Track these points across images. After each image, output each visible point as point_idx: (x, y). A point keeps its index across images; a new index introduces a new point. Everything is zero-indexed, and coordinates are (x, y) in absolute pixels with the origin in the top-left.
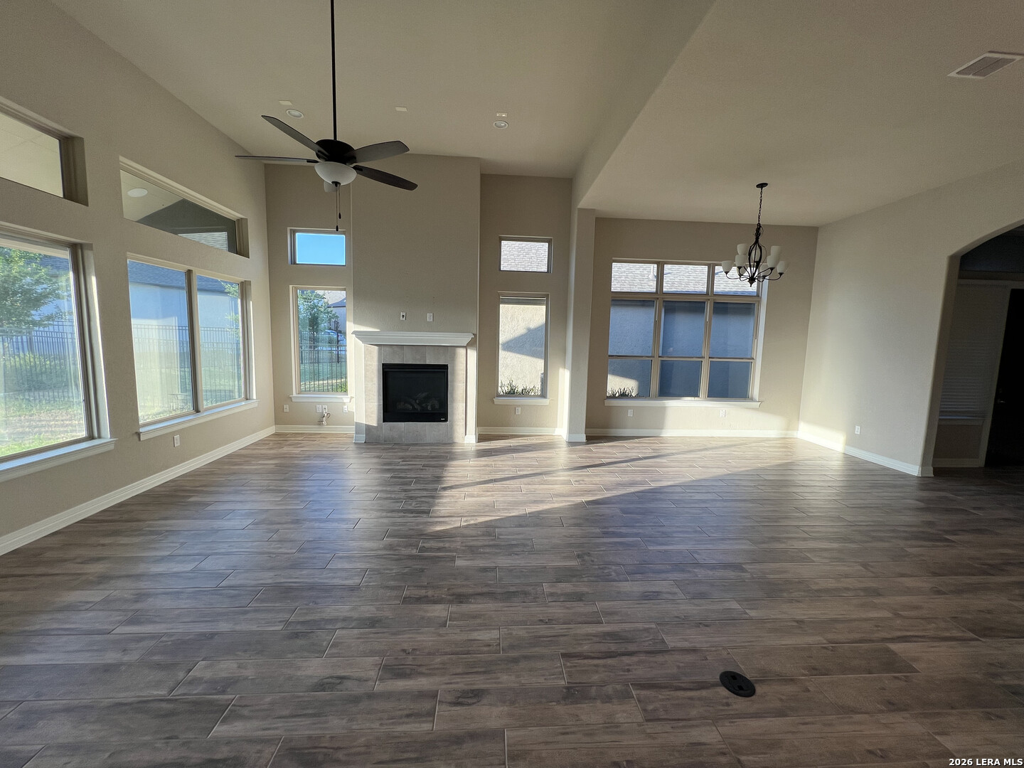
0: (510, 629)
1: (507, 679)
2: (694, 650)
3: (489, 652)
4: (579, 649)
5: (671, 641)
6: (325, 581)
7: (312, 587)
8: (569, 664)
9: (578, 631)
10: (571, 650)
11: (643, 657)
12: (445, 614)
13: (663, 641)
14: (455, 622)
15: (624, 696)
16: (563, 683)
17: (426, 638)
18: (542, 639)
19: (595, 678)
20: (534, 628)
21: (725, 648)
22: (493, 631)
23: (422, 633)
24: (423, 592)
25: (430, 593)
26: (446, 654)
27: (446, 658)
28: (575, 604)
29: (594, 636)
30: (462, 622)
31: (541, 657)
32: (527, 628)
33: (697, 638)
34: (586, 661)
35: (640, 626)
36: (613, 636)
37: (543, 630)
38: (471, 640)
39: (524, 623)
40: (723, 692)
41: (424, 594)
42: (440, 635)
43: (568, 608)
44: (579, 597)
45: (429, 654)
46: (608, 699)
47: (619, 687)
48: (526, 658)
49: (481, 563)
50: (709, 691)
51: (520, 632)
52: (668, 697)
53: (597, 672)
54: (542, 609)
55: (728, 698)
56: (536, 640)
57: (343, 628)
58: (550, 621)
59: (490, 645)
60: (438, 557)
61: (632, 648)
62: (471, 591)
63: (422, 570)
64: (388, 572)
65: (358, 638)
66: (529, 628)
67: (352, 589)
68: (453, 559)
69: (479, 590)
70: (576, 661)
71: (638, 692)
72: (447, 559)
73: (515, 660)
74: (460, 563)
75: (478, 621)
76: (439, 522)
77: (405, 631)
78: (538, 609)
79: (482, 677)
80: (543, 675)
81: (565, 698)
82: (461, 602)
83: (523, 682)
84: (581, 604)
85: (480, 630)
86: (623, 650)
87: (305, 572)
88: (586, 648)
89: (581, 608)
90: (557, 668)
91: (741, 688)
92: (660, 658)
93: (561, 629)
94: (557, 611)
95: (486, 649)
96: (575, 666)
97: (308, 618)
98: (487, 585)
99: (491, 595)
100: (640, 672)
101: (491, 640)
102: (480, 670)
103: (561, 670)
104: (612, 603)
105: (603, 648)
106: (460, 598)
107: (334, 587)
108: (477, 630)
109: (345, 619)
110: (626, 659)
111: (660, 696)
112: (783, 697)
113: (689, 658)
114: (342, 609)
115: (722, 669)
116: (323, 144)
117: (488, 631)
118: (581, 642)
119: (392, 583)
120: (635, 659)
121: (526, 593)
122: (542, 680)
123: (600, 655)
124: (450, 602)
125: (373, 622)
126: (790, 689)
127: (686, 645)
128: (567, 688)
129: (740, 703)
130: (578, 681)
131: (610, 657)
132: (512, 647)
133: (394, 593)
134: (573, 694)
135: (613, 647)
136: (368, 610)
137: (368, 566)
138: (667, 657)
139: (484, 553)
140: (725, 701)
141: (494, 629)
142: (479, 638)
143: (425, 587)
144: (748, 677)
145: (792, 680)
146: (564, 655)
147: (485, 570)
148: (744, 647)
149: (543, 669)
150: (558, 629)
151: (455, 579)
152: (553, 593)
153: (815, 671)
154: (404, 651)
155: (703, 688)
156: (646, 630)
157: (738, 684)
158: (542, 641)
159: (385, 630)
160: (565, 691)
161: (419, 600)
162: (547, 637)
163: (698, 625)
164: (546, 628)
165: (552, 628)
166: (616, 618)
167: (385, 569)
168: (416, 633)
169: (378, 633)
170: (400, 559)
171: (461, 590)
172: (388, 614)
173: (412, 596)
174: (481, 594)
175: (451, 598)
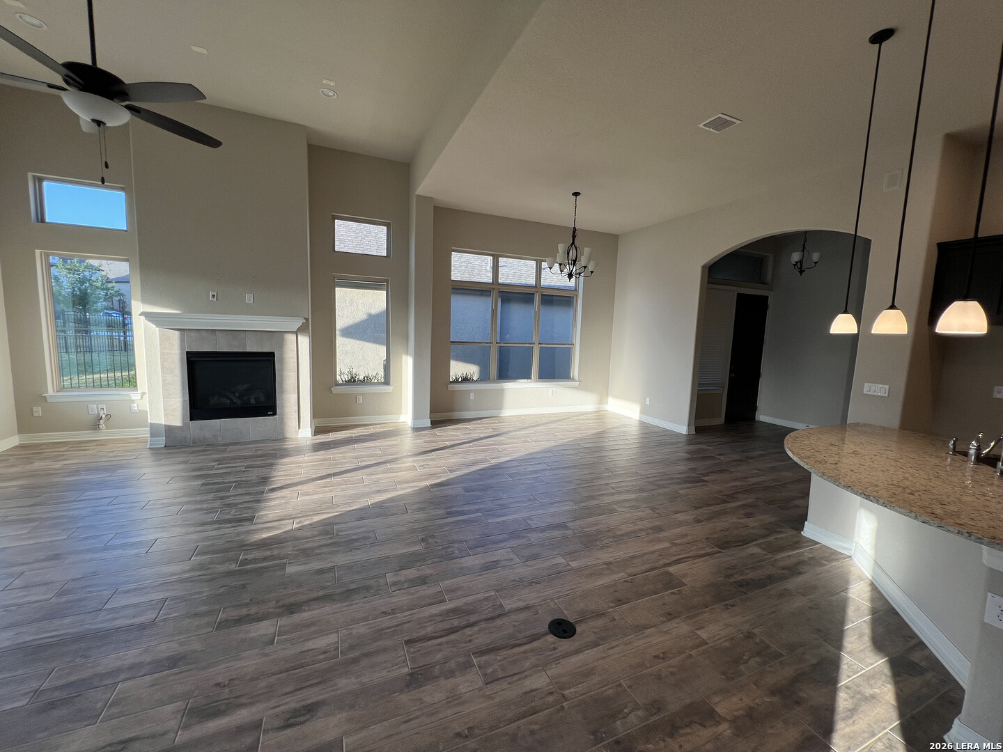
0: (350, 629)
1: (345, 684)
2: (527, 608)
3: (325, 659)
4: (423, 632)
5: (508, 604)
6: (101, 626)
7: (79, 638)
8: (412, 650)
9: (422, 615)
10: (415, 635)
11: (483, 625)
12: (272, 630)
13: (501, 606)
14: (285, 637)
15: (467, 666)
16: (406, 670)
17: (249, 662)
18: (384, 632)
19: (439, 656)
20: (375, 623)
21: (552, 600)
22: (329, 636)
23: (241, 659)
24: (244, 611)
25: (253, 610)
26: (273, 674)
27: (272, 679)
28: (419, 588)
29: (437, 616)
30: (293, 635)
31: (384, 650)
32: (368, 624)
33: (530, 596)
34: (429, 643)
35: (481, 596)
36: (455, 611)
37: (386, 621)
38: (304, 652)
39: (365, 619)
40: (551, 638)
41: (246, 613)
42: (267, 655)
43: (412, 594)
44: (423, 581)
45: (251, 680)
46: (450, 674)
47: (461, 660)
48: (367, 655)
49: (316, 565)
50: (539, 641)
51: (361, 629)
52: (505, 656)
53: (440, 651)
54: (384, 600)
55: (554, 643)
56: (380, 634)
57: (129, 679)
58: (393, 611)
59: (327, 652)
60: (262, 568)
61: (473, 619)
62: (305, 598)
63: (244, 586)
64: (197, 596)
65: (152, 686)
66: (371, 624)
67: (142, 627)
68: (283, 567)
69: (315, 595)
70: (420, 645)
71: (479, 659)
72: (276, 568)
73: (355, 661)
74: (291, 570)
75: (313, 629)
76: (264, 528)
77: (219, 661)
78: (380, 601)
79: (316, 689)
80: (387, 668)
81: (408, 685)
82: (293, 613)
83: (364, 681)
84: (425, 587)
85: (315, 638)
86: (466, 622)
87: (68, 620)
88: (429, 629)
89: (425, 591)
90: (400, 657)
91: (565, 631)
92: (498, 622)
93: (405, 616)
94: (401, 598)
95: (321, 657)
96: (419, 650)
97: (73, 678)
98: (323, 588)
99: (329, 598)
100: (482, 640)
101: (328, 645)
102: (314, 681)
103: (404, 658)
104: (455, 580)
105: (446, 625)
106: (291, 609)
107: (117, 630)
108: (312, 638)
109: (132, 667)
110: (468, 631)
111: (498, 658)
112: (596, 630)
113: (523, 616)
114: (131, 655)
115: (550, 619)
116: (71, 66)
117: (325, 637)
118: (423, 625)
119: (202, 609)
120: (476, 628)
121: (367, 588)
122: (384, 673)
123: (443, 633)
124: (279, 615)
125: (174, 662)
126: (600, 622)
127: (521, 604)
128: (411, 675)
129: (565, 645)
130: (421, 665)
131: (453, 633)
132: (352, 648)
133: (206, 620)
134: (416, 679)
135: (456, 622)
136: (166, 648)
137: (167, 594)
138: (505, 620)
139: (320, 554)
140: (552, 646)
141: (332, 633)
142: (314, 647)
143: (246, 605)
144: (570, 620)
145: (603, 614)
146: (408, 642)
147: (321, 572)
148: (567, 595)
149: (385, 662)
150: (401, 617)
151: (285, 588)
152: (396, 582)
153: (619, 602)
154: (218, 685)
155: (535, 640)
156: (487, 599)
157: (562, 629)
158: (386, 633)
159: (193, 666)
160: (408, 678)
161: (239, 621)
162: (390, 628)
163: (530, 584)
164: (389, 619)
165: (396, 617)
166: (459, 593)
167: (191, 595)
168: (235, 660)
169: (181, 672)
170: (214, 579)
171: (292, 600)
172: (197, 646)
173: (229, 618)
174: (317, 599)
175: (280, 610)
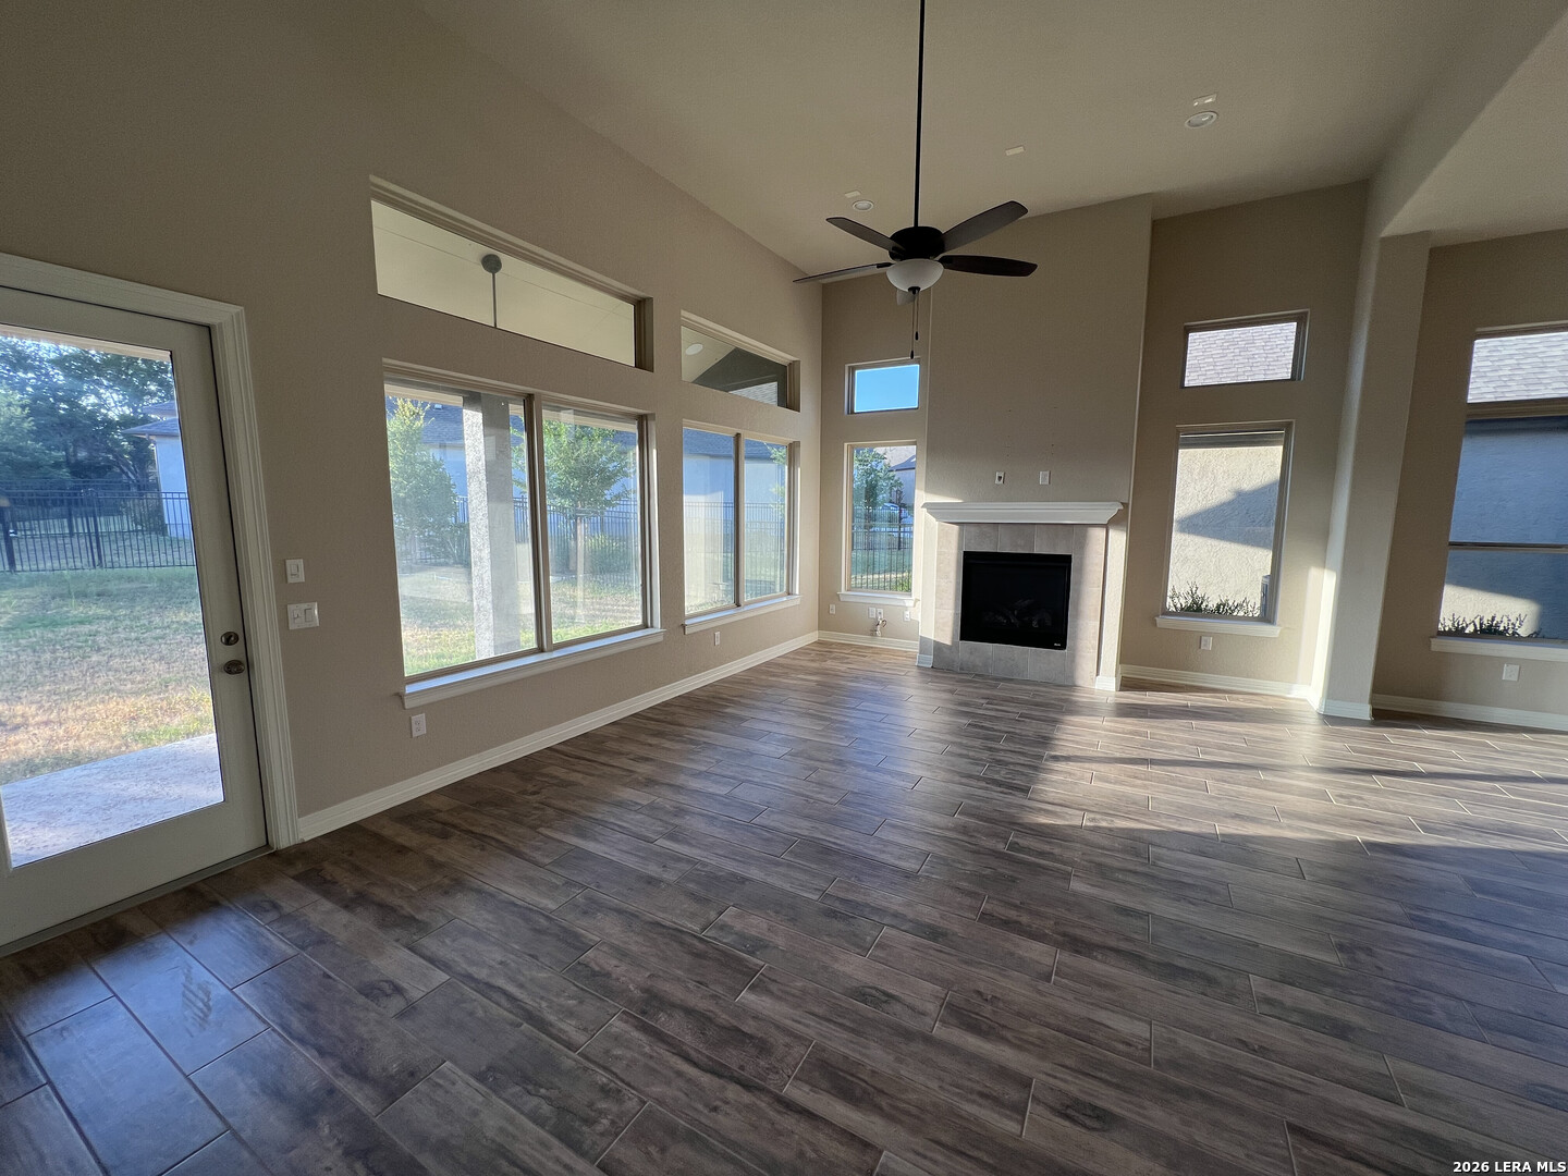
0: (1174, 1032)
1: (1162, 1118)
3: (1127, 1055)
4: (1332, 1133)
6: (870, 852)
7: (855, 857)
8: (1306, 1151)
9: (1334, 1097)
10: (1312, 1127)
12: (1048, 961)
14: (1066, 981)
17: (1016, 989)
18: (1243, 1077)
20: (1225, 1051)
22: (1137, 1022)
23: (1009, 977)
24: (1012, 914)
25: (1025, 919)
26: (1048, 1025)
27: (1047, 1032)
28: (1328, 1040)
29: (1376, 1123)
30: (1078, 986)
31: (1240, 1111)
32: (1209, 1045)
37: (1243, 1060)
38: (1093, 1021)
39: (1205, 1033)
41: (1015, 918)
42: (1039, 992)
43: (1306, 1041)
44: (1341, 1031)
45: (1019, 1014)
48: (1205, 1097)
49: (1120, 898)
51: (1196, 1046)
54: (1246, 1021)
56: (1230, 1076)
57: (893, 926)
58: (1262, 1051)
59: (1130, 1045)
60: (1039, 866)
62: (1096, 939)
63: (1013, 880)
64: (960, 866)
65: (913, 949)
66: (1214, 1047)
67: (909, 875)
68: (1067, 877)
69: (1112, 942)
70: (1327, 1154)
72: (1057, 874)
73: (1181, 1092)
74: (1077, 885)
75: (1107, 994)
76: (1045, 810)
77: (980, 963)
78: (1238, 1018)
79: (1111, 1092)
80: (1243, 1146)
82: (1077, 952)
83: (1197, 1138)
84: (1341, 1044)
85: (1113, 1012)
87: (847, 832)
88: (1353, 1137)
89: (1341, 1052)
90: (1276, 1145)
93: (1290, 1076)
94: (1278, 1034)
95: (1121, 1047)
96: (1323, 1163)
97: (850, 897)
98: (1128, 939)
99: (1136, 960)
101: (1133, 1036)
102: (1109, 1078)
103: (1285, 1153)
104: (1433, 1073)
105: (1401, 1157)
106: (1077, 945)
107: (884, 865)
108: (1106, 1009)
109: (895, 915)
114: (895, 901)
116: (900, 236)
117: (1126, 1019)
119: (964, 884)
121: (1211, 981)
122: (1239, 1153)
124: (1057, 944)
125: (934, 933)
132: (1174, 1065)
133: (968, 901)
136: (929, 914)
137: (931, 848)
139: (1124, 882)
141: (1141, 1020)
142: (1109, 1023)
143: (1016, 907)
146: (1295, 1129)
147: (1125, 911)
149: (1242, 1134)
150: (1281, 1072)
151: (1069, 910)
152: (1274, 1000)
154: (979, 993)
158: (1243, 1082)
159: (953, 951)
161: (1007, 924)
162: (1255, 1078)
164: (1254, 1060)
165: (1267, 1065)
166: (1443, 1109)
167: (954, 861)
168: (1000, 974)
169: (941, 951)
170: (978, 853)
171: (1078, 932)
172: (956, 928)
173: (995, 914)
174: (1117, 951)
175: (1060, 938)
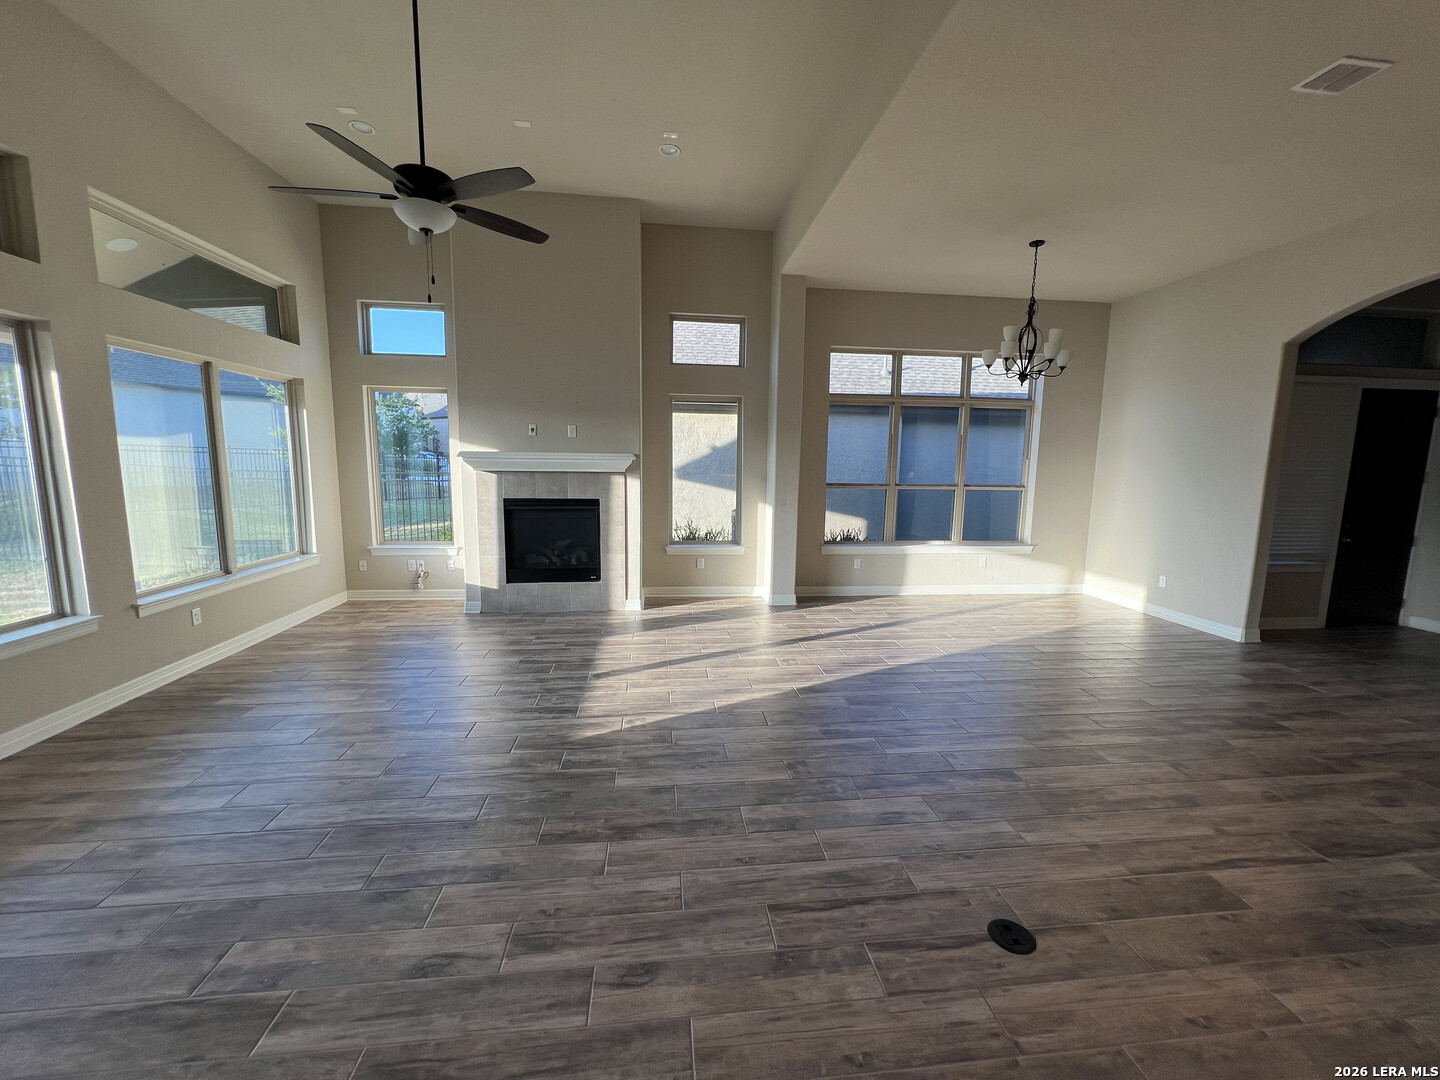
0: (696, 874)
1: (692, 947)
2: (952, 893)
3: (666, 908)
4: (792, 899)
5: (921, 882)
6: (425, 815)
7: (405, 826)
8: (779, 920)
9: (791, 873)
10: (782, 900)
11: (882, 905)
12: (601, 856)
13: (909, 882)
14: (616, 868)
15: (858, 961)
16: (772, 947)
17: (576, 893)
18: (740, 886)
19: (817, 938)
20: (728, 872)
21: (994, 888)
22: (670, 878)
23: (568, 885)
24: (569, 826)
25: (580, 827)
26: (604, 914)
27: (604, 920)
28: (786, 834)
29: (813, 879)
30: (626, 868)
31: (741, 912)
32: (719, 872)
33: (956, 876)
34: (804, 915)
35: (876, 861)
36: (839, 877)
37: (742, 873)
38: (640, 892)
39: (715, 864)
40: (993, 948)
41: (571, 829)
42: (594, 887)
43: (776, 840)
44: (791, 825)
45: (580, 915)
46: (835, 967)
47: (850, 949)
48: (719, 914)
49: (653, 781)
50: (973, 948)
51: (710, 877)
52: (918, 959)
53: (819, 929)
54: (740, 843)
55: (999, 957)
56: (734, 888)
57: (453, 883)
58: (751, 861)
59: (667, 899)
60: (590, 775)
61: (867, 892)
62: (638, 821)
63: (568, 794)
64: (518, 798)
65: (475, 897)
66: (722, 872)
67: (465, 825)
68: (612, 777)
69: (650, 820)
70: (790, 916)
71: (877, 954)
72: (604, 777)
73: (704, 919)
74: (621, 782)
75: (649, 864)
76: (588, 724)
77: (544, 883)
78: (735, 843)
79: (655, 945)
80: (745, 938)
81: (776, 968)
82: (625, 839)
83: (715, 948)
84: (794, 834)
85: (653, 877)
86: (855, 896)
87: (394, 803)
88: (802, 896)
89: (796, 840)
90: (762, 926)
91: (1016, 942)
92: (906, 906)
93: (767, 871)
94: (761, 844)
95: (662, 904)
96: (789, 923)
97: (400, 870)
98: (661, 813)
99: (666, 827)
100: (880, 927)
101: (669, 890)
102: (653, 934)
103: (767, 928)
104: (838, 830)
105: (826, 894)
106: (623, 833)
107: (439, 823)
108: (648, 877)
109: (455, 870)
110: (859, 910)
111: (908, 960)
112: (1074, 952)
113: (946, 904)
114: (454, 856)
115: (991, 917)
116: (404, 170)
117: (663, 878)
118: (796, 888)
119: (524, 815)
120: (871, 908)
121: (717, 822)
122: (741, 944)
123: (822, 905)
124: (609, 839)
125: (496, 873)
126: (1082, 940)
127: (941, 885)
128: (778, 955)
129: (1016, 963)
130: (792, 944)
131: (836, 908)
132: (699, 900)
133: (528, 829)
134: (786, 962)
135: (840, 894)
136: (489, 856)
137: (488, 791)
138: (916, 904)
139: (655, 767)
140: (995, 961)
141: (674, 875)
142: (651, 888)
143: (572, 819)
144: (1025, 925)
145: (1085, 927)
146: (772, 908)
147: (656, 790)
148: (1019, 885)
149: (743, 929)
150: (763, 870)
151: (615, 805)
152: (756, 820)
153: (1115, 914)
154: (543, 912)
155: (966, 945)
156: (887, 867)
157: (1012, 937)
158: (742, 889)
159: (515, 883)
160: (774, 958)
161: (565, 837)
162: (748, 883)
163: (956, 857)
164: (746, 870)
165: (754, 869)
166: (844, 851)
167: (513, 795)
168: (561, 886)
169: (504, 888)
170: (535, 780)
171: (623, 821)
172: (519, 859)
173: (553, 832)
174: (653, 826)
175: (610, 832)
